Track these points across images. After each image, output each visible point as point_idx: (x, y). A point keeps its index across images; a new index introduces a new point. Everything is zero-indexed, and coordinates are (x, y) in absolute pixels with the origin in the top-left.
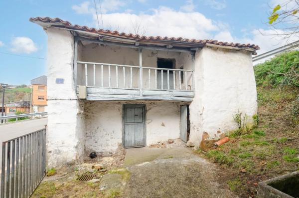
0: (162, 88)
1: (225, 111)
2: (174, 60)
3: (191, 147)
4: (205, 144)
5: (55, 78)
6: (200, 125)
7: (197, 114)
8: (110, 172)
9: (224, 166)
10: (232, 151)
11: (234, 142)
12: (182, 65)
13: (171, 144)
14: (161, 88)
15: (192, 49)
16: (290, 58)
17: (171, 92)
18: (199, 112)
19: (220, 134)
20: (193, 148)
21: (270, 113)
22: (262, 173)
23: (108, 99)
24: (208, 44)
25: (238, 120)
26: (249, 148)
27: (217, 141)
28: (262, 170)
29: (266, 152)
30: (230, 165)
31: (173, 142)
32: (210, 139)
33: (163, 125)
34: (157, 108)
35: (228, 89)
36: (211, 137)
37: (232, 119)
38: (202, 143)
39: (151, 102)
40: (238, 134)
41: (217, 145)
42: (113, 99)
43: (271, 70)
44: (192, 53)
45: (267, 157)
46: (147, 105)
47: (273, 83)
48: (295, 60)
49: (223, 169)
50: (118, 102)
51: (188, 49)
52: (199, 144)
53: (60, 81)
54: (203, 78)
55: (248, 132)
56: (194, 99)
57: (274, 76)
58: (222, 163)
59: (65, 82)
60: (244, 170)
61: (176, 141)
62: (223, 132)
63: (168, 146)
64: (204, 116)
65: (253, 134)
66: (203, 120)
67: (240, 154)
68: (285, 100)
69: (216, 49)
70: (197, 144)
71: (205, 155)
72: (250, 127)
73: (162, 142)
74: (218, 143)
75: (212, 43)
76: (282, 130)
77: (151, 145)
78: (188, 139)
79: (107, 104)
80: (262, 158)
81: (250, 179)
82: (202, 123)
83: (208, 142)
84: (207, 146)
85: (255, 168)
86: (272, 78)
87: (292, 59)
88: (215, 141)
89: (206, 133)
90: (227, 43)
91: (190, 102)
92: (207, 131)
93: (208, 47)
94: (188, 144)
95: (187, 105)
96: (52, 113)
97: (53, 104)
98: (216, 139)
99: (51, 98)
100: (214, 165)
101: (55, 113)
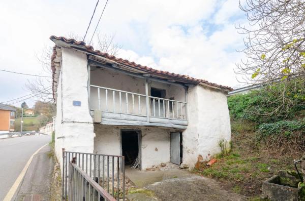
0: (155, 115)
1: (213, 138)
2: (165, 90)
3: (185, 168)
4: (200, 165)
5: (72, 101)
6: (195, 149)
7: (192, 140)
8: (130, 193)
9: (222, 179)
10: (223, 168)
11: (221, 162)
12: (173, 96)
13: (164, 167)
14: (158, 116)
15: (186, 85)
16: (246, 99)
17: (171, 120)
18: (195, 138)
19: (210, 156)
20: (187, 169)
21: (236, 140)
22: (251, 181)
23: (120, 124)
24: (201, 83)
25: (221, 145)
26: (234, 166)
27: (208, 162)
28: (250, 179)
29: (247, 167)
30: (226, 178)
31: (165, 166)
32: (204, 161)
33: (156, 150)
34: (151, 134)
35: (214, 120)
36: (204, 159)
37: (217, 144)
38: (197, 164)
39: (146, 128)
40: (222, 156)
41: (209, 165)
42: (124, 124)
43: (233, 106)
44: (185, 88)
45: (250, 171)
46: (142, 131)
47: (235, 117)
48: (250, 100)
49: (222, 182)
50: (117, 127)
51: (183, 84)
52: (194, 166)
53: (77, 104)
54: (197, 109)
55: (227, 154)
56: (188, 127)
57: (236, 111)
58: (219, 178)
59: (82, 105)
60: (238, 180)
61: (167, 165)
62: (211, 155)
63: (162, 169)
64: (199, 141)
65: (232, 156)
66: (198, 144)
67: (229, 170)
68: (245, 130)
69: (205, 88)
70: (192, 165)
71: (202, 174)
72: (228, 150)
73: (156, 166)
74: (210, 163)
75: (204, 82)
76: (250, 152)
77: (147, 169)
78: (181, 162)
79: (106, 128)
80: (246, 171)
81: (245, 185)
82: (197, 147)
83: (202, 163)
84: (201, 167)
85: (244, 178)
86: (234, 113)
87: (247, 100)
88: (207, 162)
89: (200, 156)
90: (207, 82)
91: (184, 130)
92: (202, 154)
93: (200, 85)
94: (182, 166)
95: (180, 132)
96: (69, 136)
97: (71, 126)
98: (207, 161)
99: (68, 121)
100: (213, 180)
101: (72, 136)
